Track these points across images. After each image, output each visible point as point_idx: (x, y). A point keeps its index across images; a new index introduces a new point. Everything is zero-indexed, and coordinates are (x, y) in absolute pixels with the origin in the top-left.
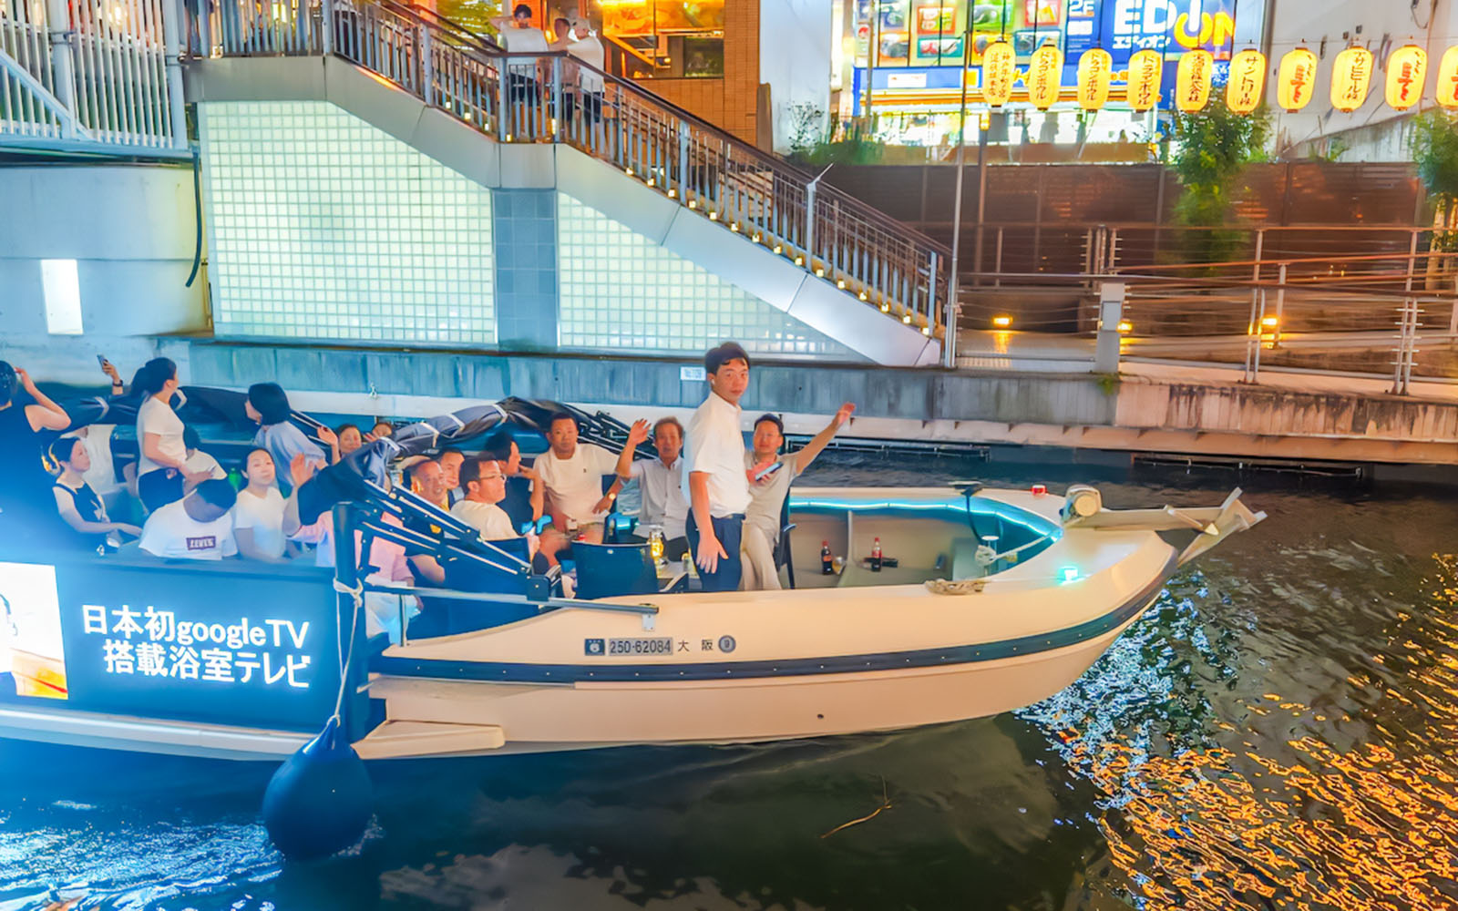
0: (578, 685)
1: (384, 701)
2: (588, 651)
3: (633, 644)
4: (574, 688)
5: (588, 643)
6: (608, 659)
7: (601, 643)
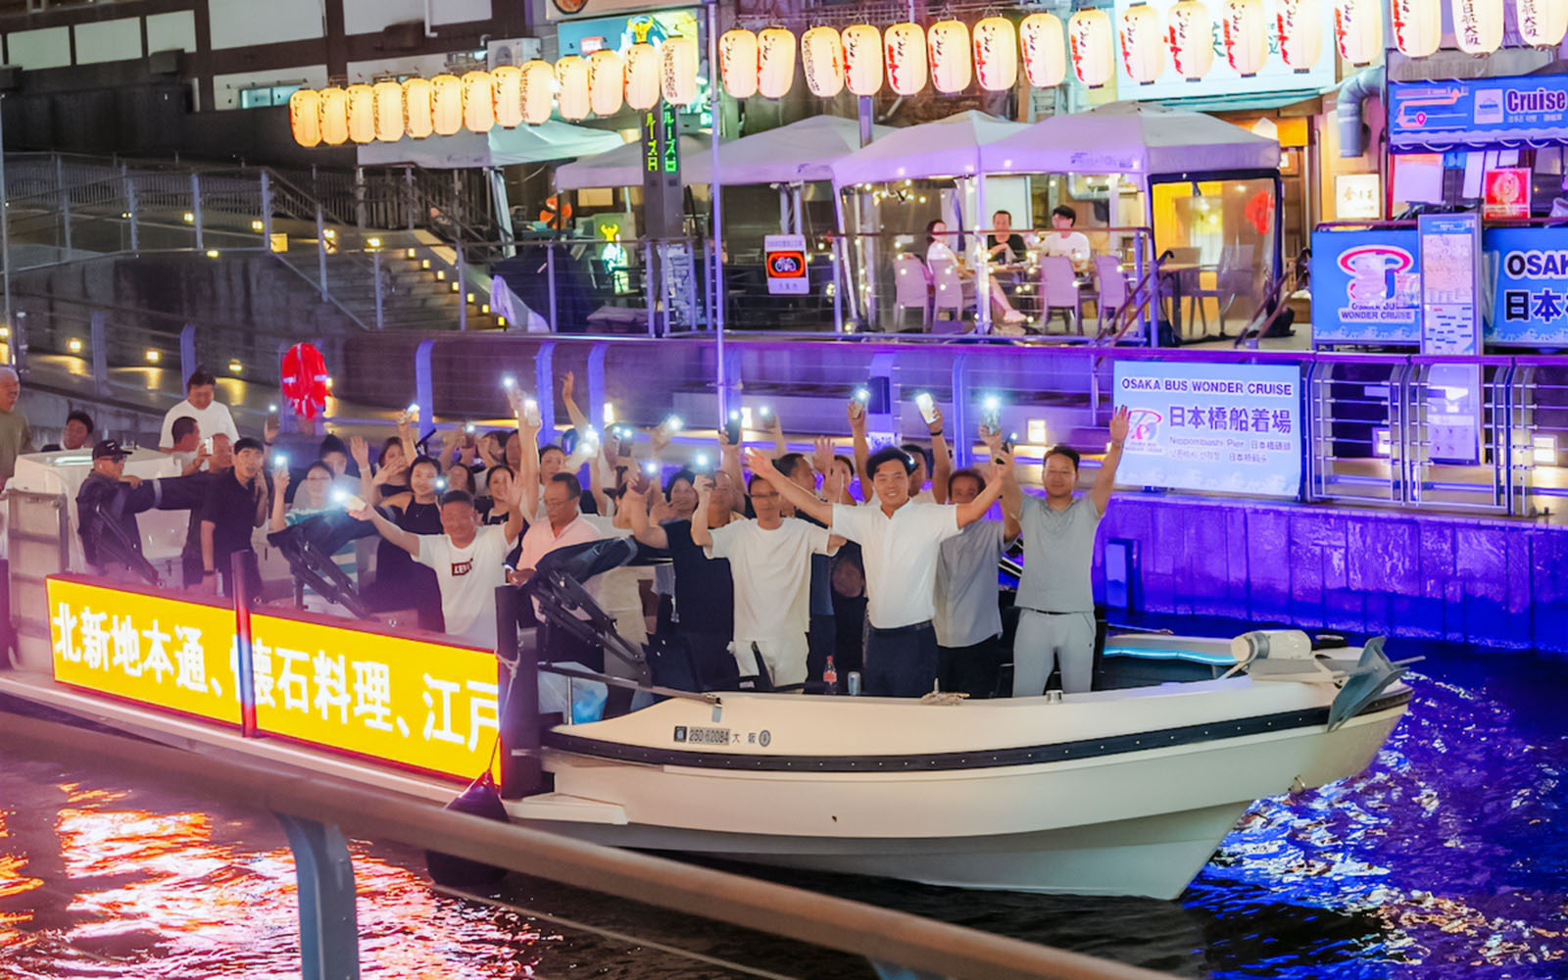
0: (667, 768)
1: (553, 774)
2: (676, 738)
3: (705, 732)
4: (662, 771)
5: (677, 729)
6: (687, 746)
7: (685, 730)
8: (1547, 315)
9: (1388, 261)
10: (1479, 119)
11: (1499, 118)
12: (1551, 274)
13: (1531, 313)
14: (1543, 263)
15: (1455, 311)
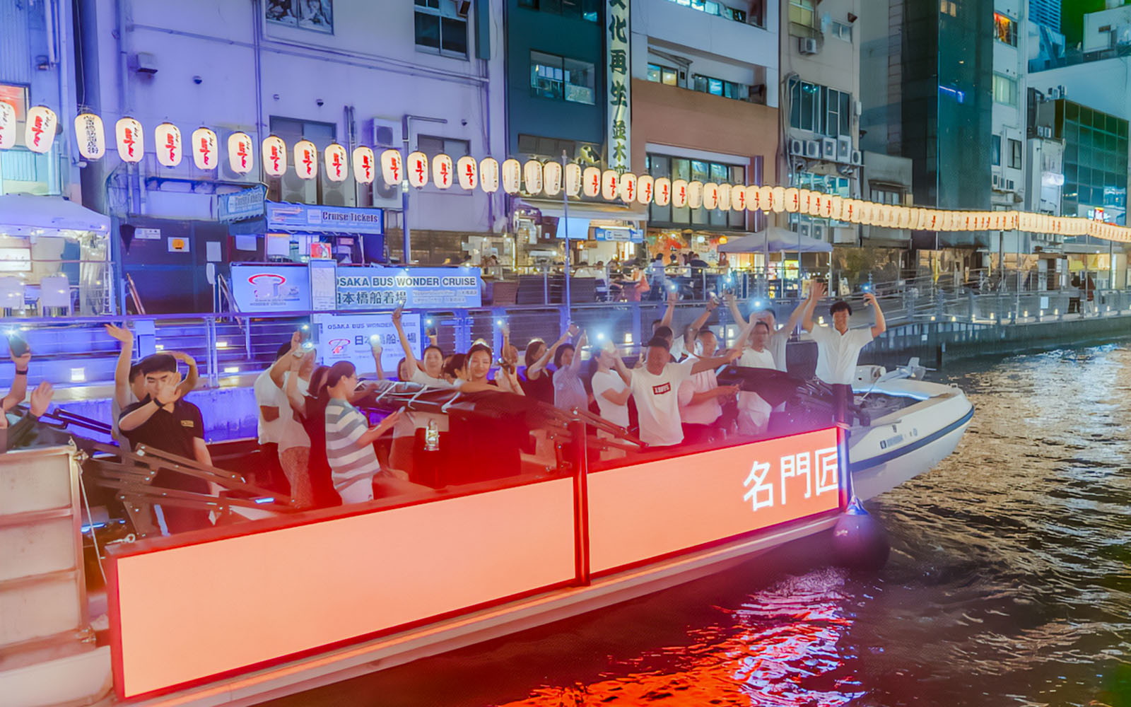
0: (887, 463)
2: (882, 447)
3: (893, 439)
5: (881, 443)
6: (889, 449)
7: (885, 442)
8: (349, 302)
9: (275, 280)
10: (310, 221)
11: (319, 222)
12: (350, 286)
13: (342, 301)
14: (346, 281)
15: (328, 300)
